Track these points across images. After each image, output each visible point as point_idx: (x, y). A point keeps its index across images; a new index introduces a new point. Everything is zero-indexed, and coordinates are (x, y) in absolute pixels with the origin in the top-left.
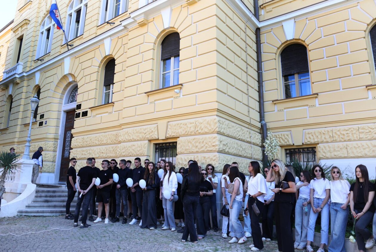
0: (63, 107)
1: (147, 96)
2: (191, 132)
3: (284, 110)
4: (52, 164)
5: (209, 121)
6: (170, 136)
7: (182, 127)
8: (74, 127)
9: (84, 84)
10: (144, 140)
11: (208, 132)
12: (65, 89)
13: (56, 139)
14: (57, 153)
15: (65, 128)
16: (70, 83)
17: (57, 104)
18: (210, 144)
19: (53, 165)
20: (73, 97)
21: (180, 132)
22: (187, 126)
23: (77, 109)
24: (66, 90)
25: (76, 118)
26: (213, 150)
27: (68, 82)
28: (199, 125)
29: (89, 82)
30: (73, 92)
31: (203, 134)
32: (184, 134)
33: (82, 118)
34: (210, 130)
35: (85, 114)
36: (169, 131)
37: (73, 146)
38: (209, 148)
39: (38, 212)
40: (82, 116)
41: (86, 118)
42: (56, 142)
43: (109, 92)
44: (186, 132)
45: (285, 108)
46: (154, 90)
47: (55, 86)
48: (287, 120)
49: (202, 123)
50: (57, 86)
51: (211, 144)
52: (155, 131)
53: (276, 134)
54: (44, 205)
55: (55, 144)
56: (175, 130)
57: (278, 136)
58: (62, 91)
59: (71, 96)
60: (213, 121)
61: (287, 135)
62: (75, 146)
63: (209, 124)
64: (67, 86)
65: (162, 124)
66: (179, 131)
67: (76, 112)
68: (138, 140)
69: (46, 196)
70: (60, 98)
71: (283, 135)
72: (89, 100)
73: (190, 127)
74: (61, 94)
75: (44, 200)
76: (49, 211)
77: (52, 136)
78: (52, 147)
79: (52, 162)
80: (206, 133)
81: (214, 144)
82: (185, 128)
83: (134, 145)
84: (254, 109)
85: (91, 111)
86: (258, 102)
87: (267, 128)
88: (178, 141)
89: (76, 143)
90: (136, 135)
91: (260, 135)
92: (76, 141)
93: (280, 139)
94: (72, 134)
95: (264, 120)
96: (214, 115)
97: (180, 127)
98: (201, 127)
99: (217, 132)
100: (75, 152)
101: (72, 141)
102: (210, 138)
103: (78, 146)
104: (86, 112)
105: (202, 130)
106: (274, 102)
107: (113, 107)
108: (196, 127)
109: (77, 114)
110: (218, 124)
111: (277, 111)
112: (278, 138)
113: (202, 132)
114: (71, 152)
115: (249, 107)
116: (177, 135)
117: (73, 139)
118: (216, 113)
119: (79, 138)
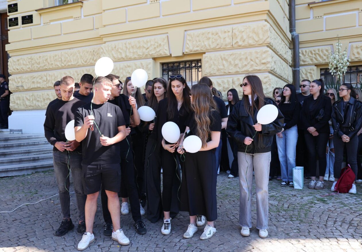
2: (226, 45)
3: (324, 17)
5: (254, 28)
6: (191, 51)
7: (210, 38)
8: (9, 42)
10: (146, 58)
11: (254, 44)
18: (257, 61)
21: (207, 46)
22: (219, 36)
23: (9, 12)
25: (10, 26)
26: (263, 69)
28: (239, 35)
31: (245, 47)
33: (22, 27)
34: (257, 42)
35: (28, 20)
36: (188, 44)
37: (14, 70)
38: (256, 66)
40: (23, 23)
41: (31, 27)
44: (218, 44)
45: (325, 14)
48: (326, 30)
49: (243, 31)
51: (260, 61)
52: (164, 45)
53: (312, 49)
56: (200, 43)
57: (313, 52)
60: (262, 28)
61: (327, 51)
63: (255, 33)
65: (176, 34)
66: (206, 43)
67: (8, 16)
68: (135, 59)
71: (320, 50)
73: (224, 38)
80: (251, 46)
81: (264, 61)
82: (215, 40)
83: (129, 66)
84: (286, 15)
85: (40, 15)
86: (289, 5)
87: (300, 41)
88: (205, 58)
89: (18, 66)
90: (131, 50)
91: (290, 50)
92: (17, 63)
93: (316, 56)
94: (7, 52)
95: (295, 31)
96: (262, 20)
97: (207, 37)
98: (242, 37)
99: (268, 44)
100: (19, 80)
101: (9, 63)
102: (257, 53)
103: (23, 71)
104: (29, 16)
105: (244, 41)
106: (311, 6)
107: (81, 9)
108: (233, 36)
109: (11, 20)
110: (269, 32)
111: (314, 17)
112: (314, 55)
113: (243, 45)
114: (10, 80)
115: (284, 12)
116: (202, 49)
117: (10, 60)
118: (265, 17)
119: (22, 59)
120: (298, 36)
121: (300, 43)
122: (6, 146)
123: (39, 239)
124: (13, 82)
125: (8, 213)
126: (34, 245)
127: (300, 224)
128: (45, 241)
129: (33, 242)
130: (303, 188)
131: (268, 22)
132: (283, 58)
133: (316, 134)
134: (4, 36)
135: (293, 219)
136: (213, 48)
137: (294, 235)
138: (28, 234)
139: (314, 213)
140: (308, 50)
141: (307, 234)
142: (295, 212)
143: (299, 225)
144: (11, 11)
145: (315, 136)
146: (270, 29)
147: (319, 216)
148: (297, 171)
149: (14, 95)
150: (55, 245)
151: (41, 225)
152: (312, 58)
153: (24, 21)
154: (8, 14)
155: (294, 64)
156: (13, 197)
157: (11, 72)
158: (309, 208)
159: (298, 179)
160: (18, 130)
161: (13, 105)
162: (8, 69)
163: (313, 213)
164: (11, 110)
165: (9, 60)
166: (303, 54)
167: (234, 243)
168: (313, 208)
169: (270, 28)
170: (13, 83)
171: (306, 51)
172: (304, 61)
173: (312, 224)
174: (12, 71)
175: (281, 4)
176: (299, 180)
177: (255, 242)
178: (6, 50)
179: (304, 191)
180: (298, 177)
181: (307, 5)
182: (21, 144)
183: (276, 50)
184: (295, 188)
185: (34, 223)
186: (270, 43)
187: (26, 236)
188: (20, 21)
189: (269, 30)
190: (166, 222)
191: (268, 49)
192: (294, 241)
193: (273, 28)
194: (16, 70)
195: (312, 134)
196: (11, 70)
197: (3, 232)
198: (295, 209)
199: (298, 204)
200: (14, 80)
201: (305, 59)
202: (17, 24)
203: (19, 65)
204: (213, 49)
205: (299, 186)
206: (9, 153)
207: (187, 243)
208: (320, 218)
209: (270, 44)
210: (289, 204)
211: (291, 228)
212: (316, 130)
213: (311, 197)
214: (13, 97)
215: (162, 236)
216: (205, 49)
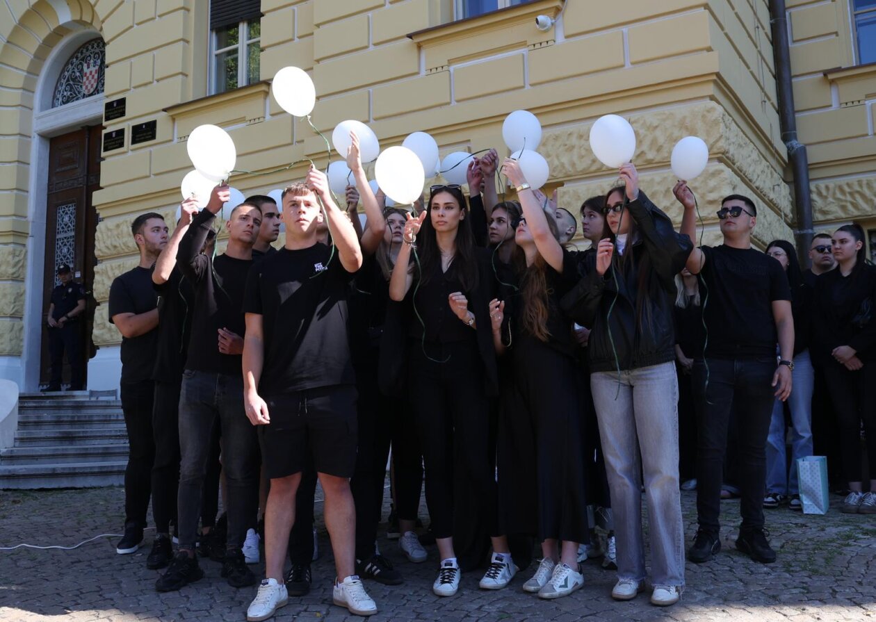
0: (39, 118)
1: (415, 46)
3: (866, 102)
4: (11, 323)
5: (685, 118)
7: (573, 147)
8: (101, 185)
9: (131, 27)
12: (40, 56)
13: (19, 234)
14: (28, 286)
15: (48, 195)
16: (60, 31)
17: (14, 109)
19: (16, 328)
20: (71, 83)
21: (567, 166)
23: (107, 119)
24: (45, 60)
25: (106, 150)
26: (710, 216)
27: (53, 27)
28: (645, 136)
29: (152, 19)
30: (70, 66)
31: (662, 165)
32: (584, 169)
33: (132, 150)
35: (145, 132)
37: (106, 251)
39: (53, 475)
40: (134, 142)
41: (151, 148)
42: (19, 248)
43: (236, 51)
45: (868, 96)
46: (439, 23)
47: (4, 42)
49: (657, 127)
50: (8, 42)
51: (702, 196)
53: (842, 181)
54: (66, 449)
55: (17, 253)
57: (847, 189)
58: (32, 61)
59: (63, 81)
60: (704, 116)
63: (687, 128)
64: (49, 43)
66: (565, 159)
67: (105, 128)
69: (58, 422)
70: (24, 89)
71: (865, 182)
72: (158, 81)
74: (28, 72)
75: (57, 435)
76: (96, 470)
78: (8, 262)
79: (12, 316)
81: (711, 197)
84: (769, 99)
85: (173, 119)
86: (775, 77)
87: (809, 163)
88: (562, 197)
89: (117, 239)
91: (787, 186)
92: (115, 232)
93: (854, 199)
94: (94, 207)
95: (796, 138)
96: (702, 97)
97: (566, 145)
98: (654, 141)
99: (720, 155)
100: (117, 272)
101: (98, 235)
103: (126, 251)
104: (148, 124)
105: (659, 149)
106: (831, 77)
107: (265, 99)
109: (108, 135)
110: (722, 125)
111: (841, 104)
112: (848, 195)
113: (658, 159)
114: (98, 272)
115: (762, 89)
116: (555, 174)
117: (101, 227)
118: (711, 89)
119: (126, 222)
120: (803, 150)
121: (809, 167)
122: (76, 419)
123: (125, 596)
124: (104, 278)
125: (64, 549)
126: (113, 605)
127: (810, 577)
128: (140, 600)
129: (112, 599)
130: (828, 512)
131: (718, 103)
132: (766, 199)
133: (856, 365)
134: (92, 178)
135: (791, 569)
136: (581, 171)
137: (790, 598)
138: (102, 587)
139: (852, 557)
140: (832, 183)
141: (826, 595)
142: (799, 556)
143: (807, 579)
144: (111, 117)
145: (854, 369)
146: (723, 119)
147: (865, 562)
148: (809, 466)
149: (103, 309)
150: (164, 607)
151: (134, 573)
152: (844, 203)
153: (137, 136)
154: (105, 123)
155: (798, 218)
156: (79, 523)
157: (101, 254)
158: (839, 548)
159: (811, 486)
160: (109, 391)
161: (101, 332)
162: (93, 246)
163: (850, 557)
164: (95, 343)
165: (97, 227)
166: (820, 194)
167: (625, 613)
168: (849, 548)
169: (724, 115)
170: (103, 280)
171: (827, 188)
172: (824, 213)
173: (845, 578)
174: (102, 252)
175: (754, 68)
176: (814, 488)
177: (683, 610)
178: (93, 205)
179: (828, 517)
180: (810, 481)
181: (821, 75)
182: (110, 416)
183: (744, 174)
184: (805, 513)
185: (120, 568)
186: (727, 152)
187: (98, 589)
188: (128, 136)
189: (721, 120)
190: (446, 565)
191: (722, 166)
192: (788, 610)
193: (733, 119)
194: (112, 249)
195: (846, 365)
196: (100, 250)
197: (47, 580)
198: (802, 550)
199: (809, 539)
200: (105, 272)
201: (826, 206)
203: (118, 237)
204: (584, 172)
205: (816, 505)
206: (81, 435)
207: (500, 612)
208: (868, 567)
209: (727, 155)
210: (784, 541)
211: (785, 585)
212: (857, 355)
213: (847, 528)
214: (101, 314)
215: (435, 599)
216: (560, 175)
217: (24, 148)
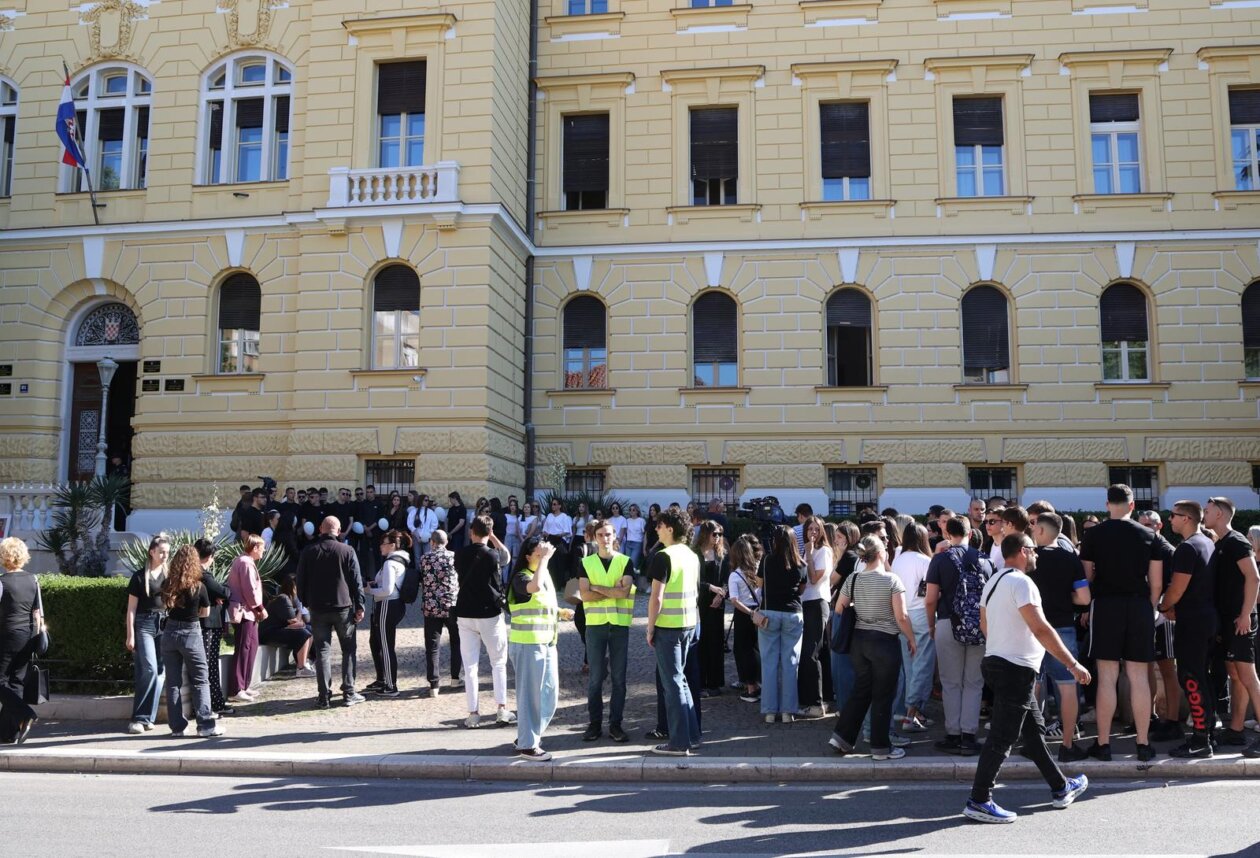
0: (68, 351)
1: (352, 376)
2: (443, 448)
3: (563, 408)
5: (472, 433)
6: (404, 450)
7: (425, 438)
8: (140, 411)
9: (164, 317)
10: (349, 452)
11: (472, 449)
12: (74, 309)
13: (57, 429)
15: (74, 402)
16: (92, 297)
17: (52, 342)
18: (475, 468)
20: (94, 328)
21: (423, 447)
22: (436, 437)
23: (145, 370)
25: (144, 390)
26: (481, 476)
27: (89, 295)
28: (457, 438)
29: (180, 316)
31: (463, 452)
32: (430, 449)
33: (165, 394)
34: (475, 448)
35: (175, 385)
36: (400, 442)
37: (145, 452)
40: (167, 389)
41: (180, 395)
42: (54, 437)
44: (434, 446)
45: (565, 406)
47: (50, 300)
48: (567, 424)
49: (462, 435)
51: (477, 468)
52: (372, 441)
53: (549, 445)
55: (53, 440)
56: (413, 442)
57: (551, 449)
58: (68, 313)
59: (87, 326)
60: (481, 435)
61: (566, 449)
62: (151, 453)
63: (474, 439)
64: (81, 303)
65: (386, 430)
66: (422, 444)
67: (143, 376)
68: (335, 453)
70: (58, 330)
71: (558, 447)
72: (185, 355)
73: (442, 440)
74: (65, 320)
77: (46, 422)
78: (49, 448)
80: (469, 452)
81: (481, 469)
82: (431, 441)
83: (326, 462)
84: (519, 404)
85: (198, 382)
86: (523, 390)
87: (536, 435)
88: (419, 459)
89: (155, 446)
90: (331, 442)
91: (522, 445)
92: (154, 442)
93: (554, 455)
95: (531, 423)
96: (480, 426)
97: (422, 437)
98: (460, 441)
99: (486, 452)
100: (154, 466)
102: (475, 459)
103: (161, 453)
104: (178, 381)
105: (462, 446)
106: (550, 393)
107: (261, 382)
108: (451, 440)
109: (146, 382)
110: (488, 439)
111: (552, 407)
112: (551, 453)
113: (461, 449)
115: (514, 403)
116: (417, 449)
117: (140, 437)
119: (162, 436)
120: (533, 429)
121: (535, 437)
124: (140, 468)
131: (488, 428)
132: (510, 459)
136: (428, 450)
140: (545, 446)
144: (148, 370)
152: (549, 457)
153: (170, 386)
154: (142, 373)
155: (527, 464)
161: (141, 500)
165: (134, 437)
166: (539, 450)
169: (489, 434)
171: (543, 448)
172: (540, 460)
174: (142, 453)
178: (130, 424)
181: (546, 391)
183: (498, 454)
186: (489, 450)
188: (162, 386)
191: (487, 456)
193: (495, 431)
196: (141, 450)
200: (141, 465)
201: (541, 457)
202: (157, 389)
214: (136, 489)
216: (420, 450)
217: (60, 370)
